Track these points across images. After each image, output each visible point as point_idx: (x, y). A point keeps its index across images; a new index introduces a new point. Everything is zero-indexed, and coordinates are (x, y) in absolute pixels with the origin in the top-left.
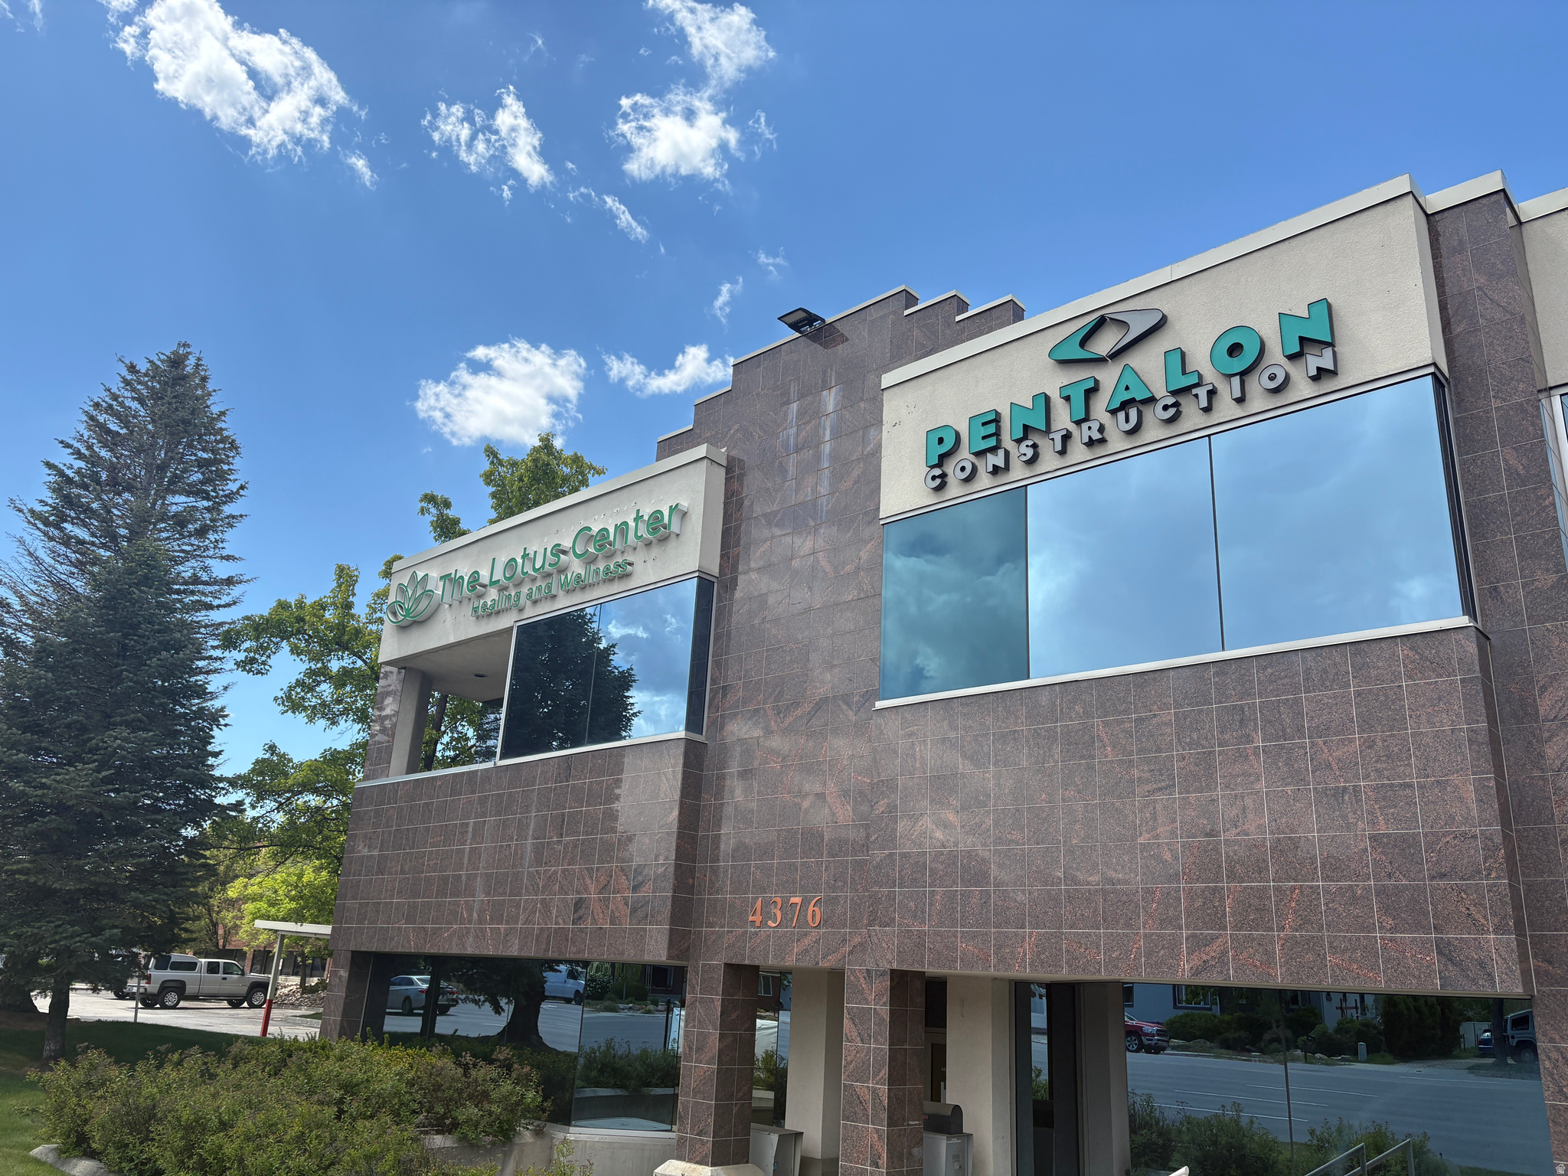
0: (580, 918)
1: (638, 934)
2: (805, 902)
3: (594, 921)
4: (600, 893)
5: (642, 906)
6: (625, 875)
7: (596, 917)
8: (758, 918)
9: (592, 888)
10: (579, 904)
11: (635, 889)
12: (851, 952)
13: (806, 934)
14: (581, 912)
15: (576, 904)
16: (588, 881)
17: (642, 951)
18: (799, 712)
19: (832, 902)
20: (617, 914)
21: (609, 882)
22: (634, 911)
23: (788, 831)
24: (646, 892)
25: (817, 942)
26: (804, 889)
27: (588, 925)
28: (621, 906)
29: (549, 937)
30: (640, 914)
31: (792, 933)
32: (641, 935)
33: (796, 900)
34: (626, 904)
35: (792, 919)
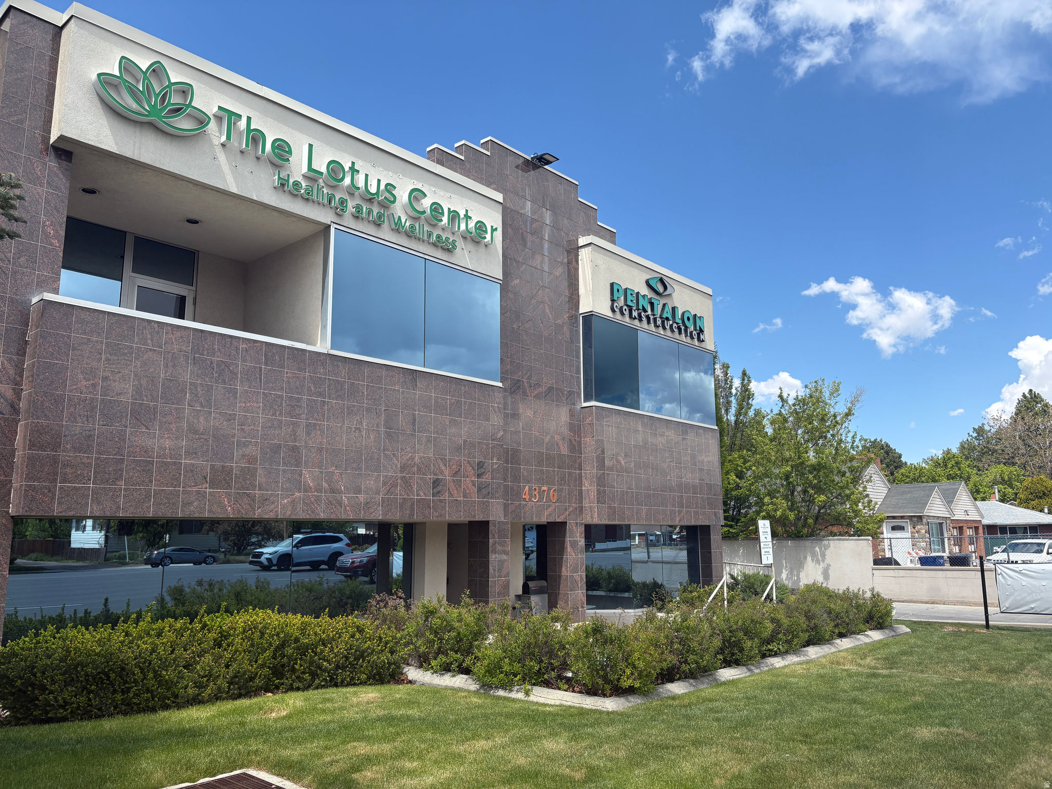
0: (439, 492)
1: (484, 504)
2: (549, 489)
3: (451, 494)
4: (453, 476)
5: (485, 487)
6: (471, 466)
7: (452, 493)
8: (527, 497)
9: (447, 472)
10: (436, 483)
11: (479, 476)
12: (569, 515)
13: (550, 506)
14: (439, 488)
15: (434, 482)
16: (443, 468)
17: (488, 515)
18: (540, 390)
19: (560, 491)
20: (468, 492)
21: (459, 470)
22: (479, 490)
23: (539, 452)
24: (487, 479)
25: (555, 510)
26: (548, 483)
27: (446, 496)
28: (470, 485)
29: (413, 504)
30: (484, 492)
31: (544, 505)
32: (486, 505)
33: (545, 488)
34: (474, 485)
35: (543, 498)
